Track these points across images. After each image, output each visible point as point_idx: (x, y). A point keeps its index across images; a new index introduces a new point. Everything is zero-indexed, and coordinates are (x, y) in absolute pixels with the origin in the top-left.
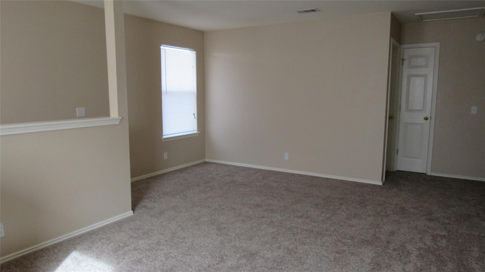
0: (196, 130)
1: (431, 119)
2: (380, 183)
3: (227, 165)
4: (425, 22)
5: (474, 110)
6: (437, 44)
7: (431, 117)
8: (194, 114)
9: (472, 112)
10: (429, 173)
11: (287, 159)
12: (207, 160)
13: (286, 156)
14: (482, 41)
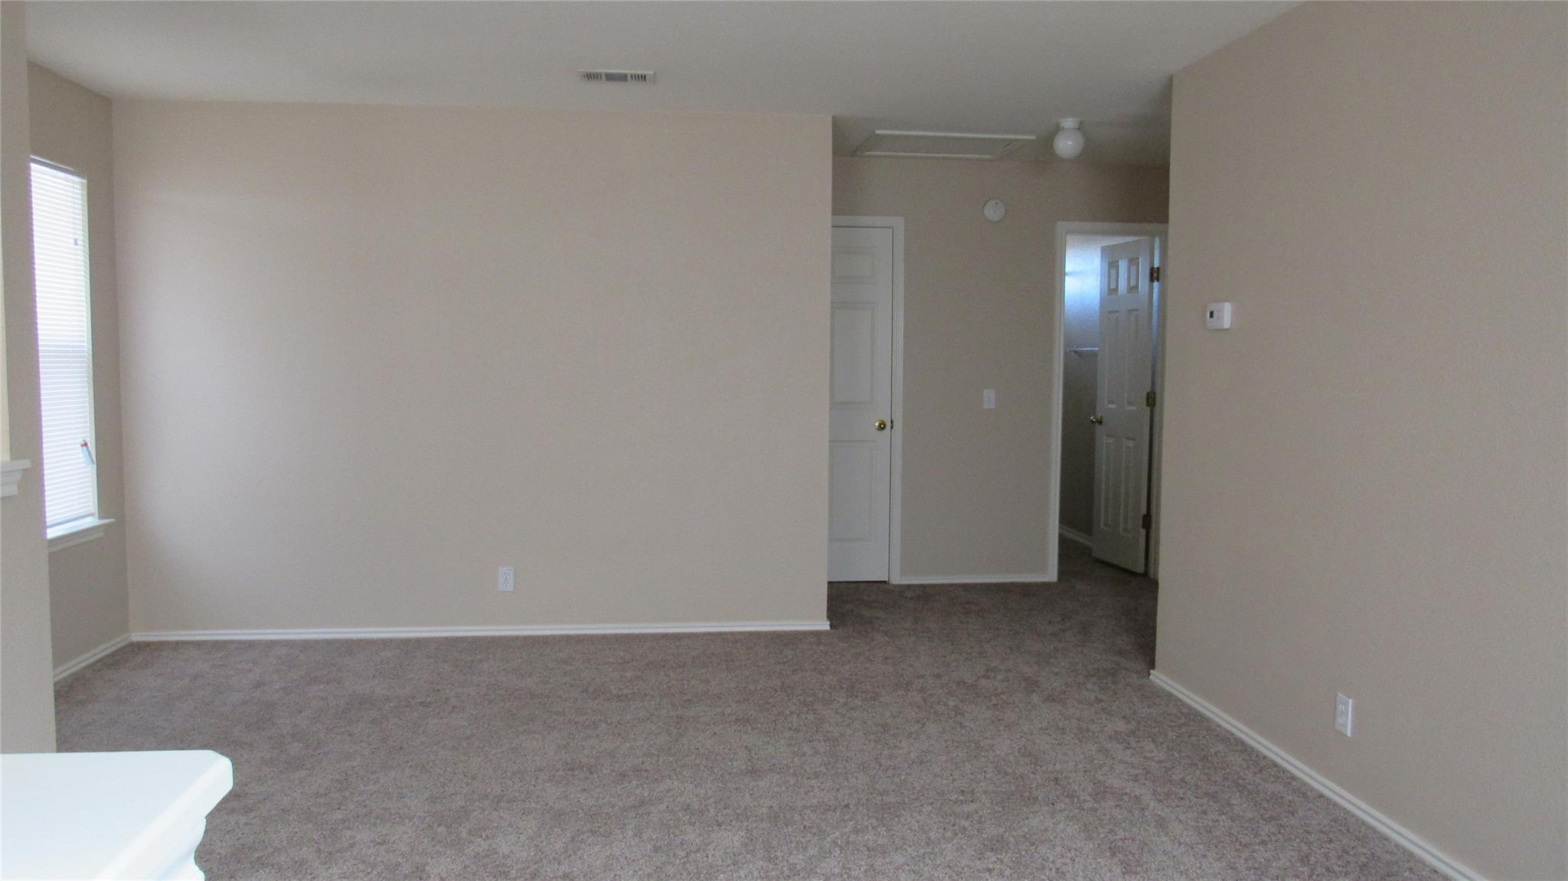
0: (92, 515)
1: (892, 428)
2: (825, 626)
3: (251, 645)
4: (869, 156)
5: (989, 399)
6: (899, 223)
7: (892, 422)
8: (85, 445)
9: (986, 406)
10: (897, 579)
11: (510, 588)
12: (137, 637)
13: (505, 579)
14: (996, 222)
